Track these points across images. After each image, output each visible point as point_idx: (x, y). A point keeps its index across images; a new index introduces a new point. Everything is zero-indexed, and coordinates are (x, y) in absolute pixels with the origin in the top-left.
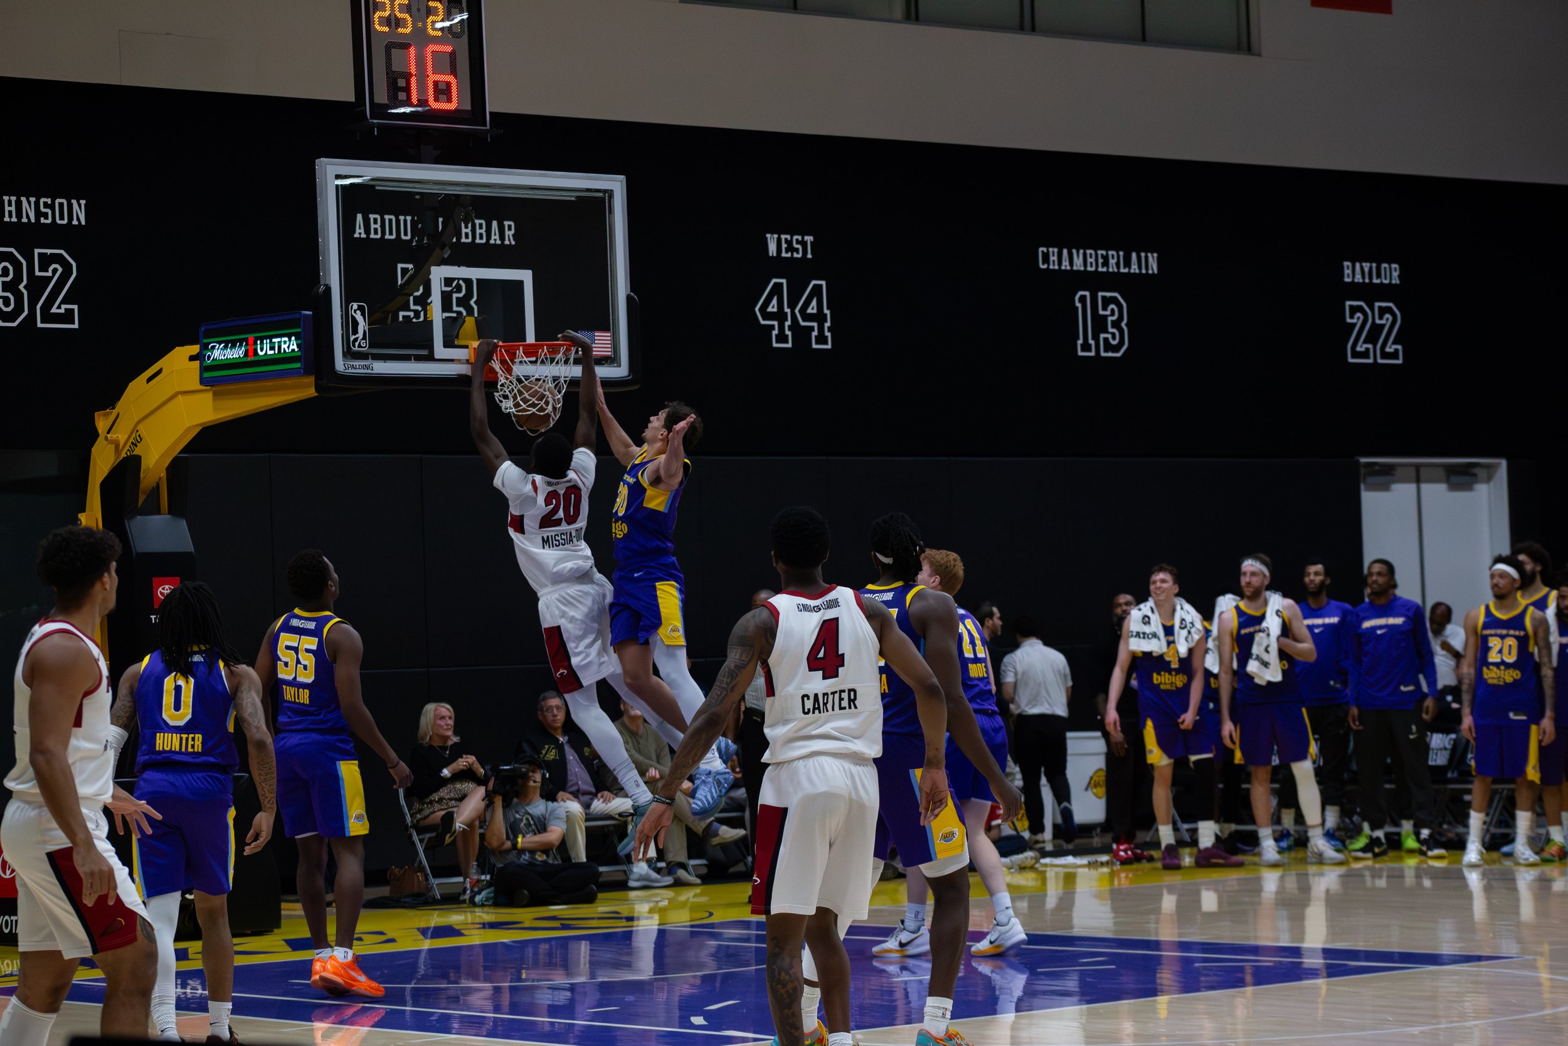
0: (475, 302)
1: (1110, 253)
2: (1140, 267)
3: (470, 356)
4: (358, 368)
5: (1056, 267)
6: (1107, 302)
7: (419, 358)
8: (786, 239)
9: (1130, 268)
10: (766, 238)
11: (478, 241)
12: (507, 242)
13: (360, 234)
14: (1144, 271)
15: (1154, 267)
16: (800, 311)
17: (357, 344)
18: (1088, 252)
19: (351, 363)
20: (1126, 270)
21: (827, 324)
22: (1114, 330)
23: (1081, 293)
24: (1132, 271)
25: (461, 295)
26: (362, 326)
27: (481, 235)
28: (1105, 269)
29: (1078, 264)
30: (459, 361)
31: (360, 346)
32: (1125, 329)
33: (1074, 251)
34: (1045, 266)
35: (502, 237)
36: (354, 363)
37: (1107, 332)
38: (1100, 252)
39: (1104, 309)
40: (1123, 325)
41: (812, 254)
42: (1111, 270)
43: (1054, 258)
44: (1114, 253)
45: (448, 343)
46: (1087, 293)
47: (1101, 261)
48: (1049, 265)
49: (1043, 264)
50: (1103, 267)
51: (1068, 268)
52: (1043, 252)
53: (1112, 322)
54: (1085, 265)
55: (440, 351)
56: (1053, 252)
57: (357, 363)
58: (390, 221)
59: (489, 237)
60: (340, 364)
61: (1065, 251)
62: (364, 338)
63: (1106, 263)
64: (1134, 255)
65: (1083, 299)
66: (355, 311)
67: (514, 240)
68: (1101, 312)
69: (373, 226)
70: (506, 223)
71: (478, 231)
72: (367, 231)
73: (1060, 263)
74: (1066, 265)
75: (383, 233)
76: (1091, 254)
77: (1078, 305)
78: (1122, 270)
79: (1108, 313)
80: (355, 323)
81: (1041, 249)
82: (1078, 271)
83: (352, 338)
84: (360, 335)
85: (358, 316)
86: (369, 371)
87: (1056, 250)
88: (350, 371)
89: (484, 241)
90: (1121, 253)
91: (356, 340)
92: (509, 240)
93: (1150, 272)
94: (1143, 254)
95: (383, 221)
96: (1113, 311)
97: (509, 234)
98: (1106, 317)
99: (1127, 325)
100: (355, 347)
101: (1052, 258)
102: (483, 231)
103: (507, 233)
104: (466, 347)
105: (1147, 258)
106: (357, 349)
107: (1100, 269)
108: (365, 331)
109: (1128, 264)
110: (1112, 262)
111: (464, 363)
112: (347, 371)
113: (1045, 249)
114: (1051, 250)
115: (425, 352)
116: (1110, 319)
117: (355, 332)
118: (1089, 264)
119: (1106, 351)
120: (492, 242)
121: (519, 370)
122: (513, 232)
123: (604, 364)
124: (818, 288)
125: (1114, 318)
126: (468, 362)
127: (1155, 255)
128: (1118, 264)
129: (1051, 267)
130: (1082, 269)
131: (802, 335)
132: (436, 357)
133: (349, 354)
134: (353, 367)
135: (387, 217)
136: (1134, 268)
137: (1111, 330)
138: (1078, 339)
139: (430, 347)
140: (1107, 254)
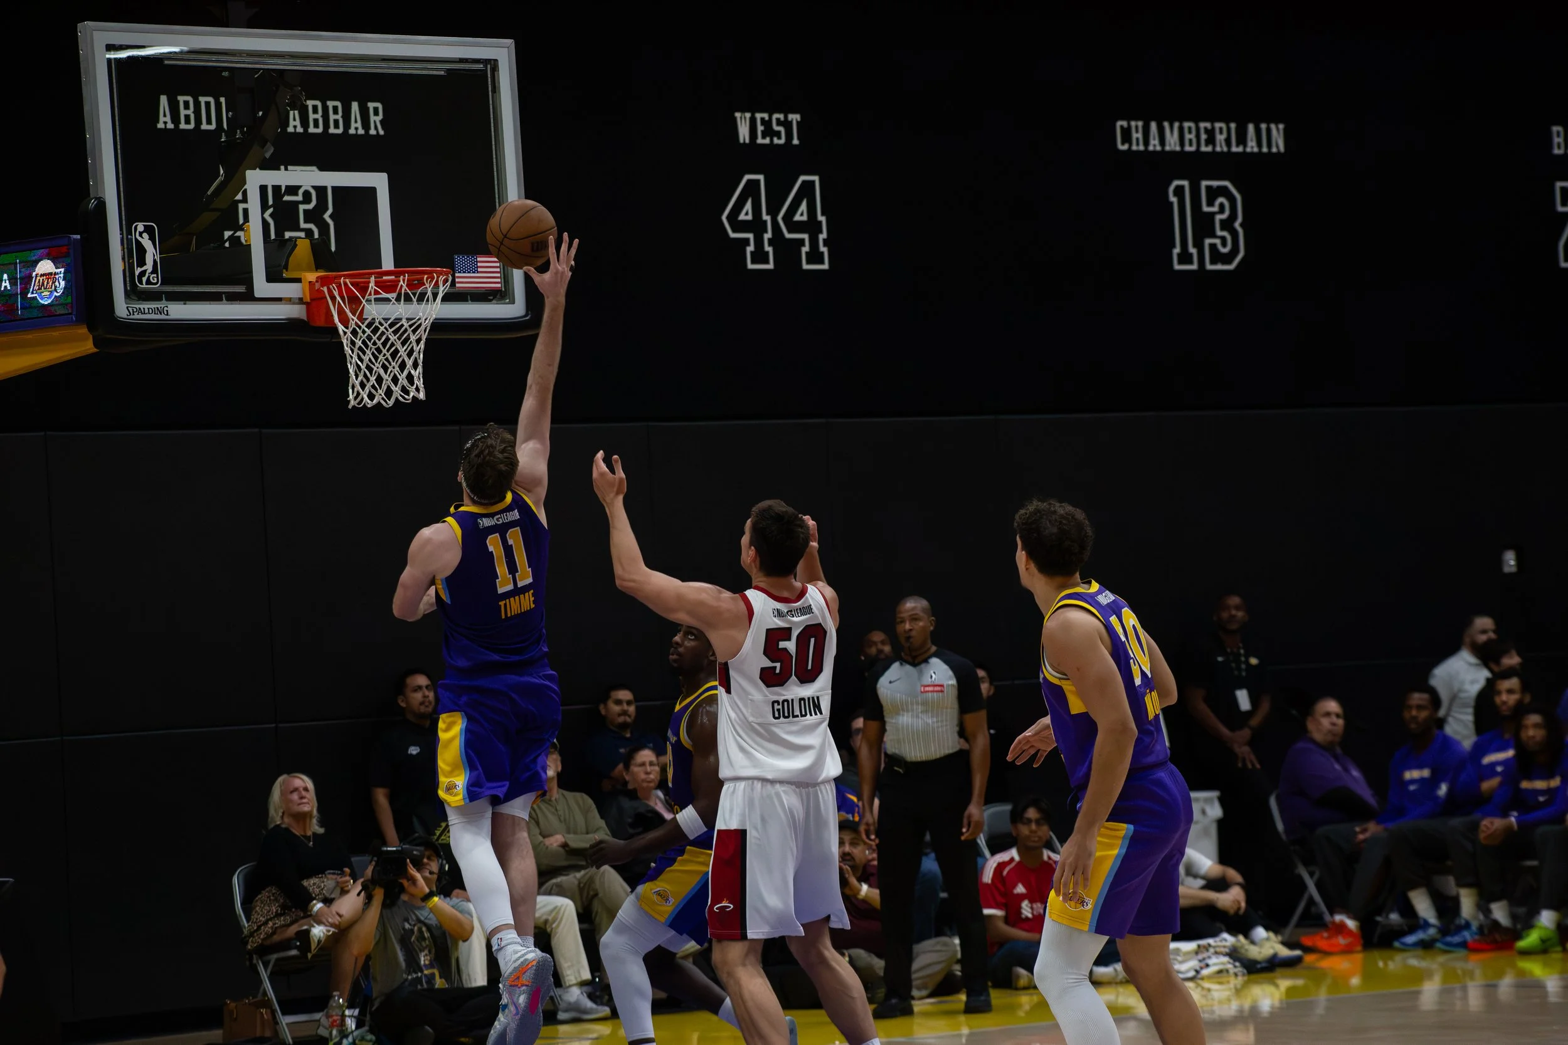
0: (331, 216)
1: (1218, 125)
2: (1259, 145)
3: (304, 293)
4: (148, 311)
5: (1142, 148)
6: (1213, 194)
7: (233, 298)
8: (762, 119)
9: (1245, 146)
10: (735, 119)
11: (332, 130)
12: (373, 132)
13: (165, 123)
14: (1265, 150)
15: (1279, 143)
16: (784, 218)
17: (144, 279)
18: (1186, 125)
19: (138, 306)
20: (1240, 149)
21: (823, 236)
22: (1225, 234)
23: (1176, 183)
24: (1248, 150)
25: (310, 206)
26: (151, 254)
27: (336, 122)
28: (1209, 149)
29: (1172, 143)
30: (289, 301)
31: (148, 282)
32: (1240, 231)
33: (1166, 124)
34: (1125, 147)
35: (366, 124)
36: (142, 306)
37: (1214, 236)
38: (1202, 125)
39: (1210, 203)
40: (1237, 225)
41: (799, 138)
42: (1218, 149)
43: (1137, 135)
44: (1223, 125)
45: (273, 276)
46: (1185, 183)
47: (1204, 137)
48: (1131, 145)
49: (1123, 144)
50: (1207, 145)
51: (1158, 148)
52: (1122, 127)
53: (1222, 221)
54: (1182, 144)
55: (261, 286)
56: (1137, 127)
57: (145, 306)
58: (208, 104)
59: (347, 125)
60: (122, 308)
61: (1153, 126)
62: (154, 271)
63: (1211, 140)
64: (1251, 128)
65: (1179, 191)
66: (141, 234)
67: (383, 128)
68: (1206, 209)
69: (183, 112)
70: (371, 105)
71: (332, 117)
72: (175, 119)
73: (1146, 143)
74: (1154, 144)
75: (198, 121)
76: (1190, 128)
77: (1173, 199)
78: (1234, 149)
79: (1215, 209)
80: (142, 251)
81: (1119, 123)
82: (1173, 153)
83: (138, 271)
84: (149, 267)
85: (146, 241)
86: (163, 317)
87: (1140, 124)
88: (136, 316)
89: (340, 131)
90: (1233, 126)
91: (143, 273)
92: (376, 128)
93: (1274, 150)
94: (1263, 126)
95: (197, 105)
96: (1222, 206)
97: (375, 119)
98: (1213, 214)
99: (1242, 225)
100: (142, 284)
101: (1135, 135)
102: (339, 117)
103: (373, 118)
104: (298, 280)
105: (1269, 131)
106: (145, 286)
107: (1204, 149)
108: (155, 262)
109: (1242, 140)
110: (1220, 138)
111: (294, 304)
112: (132, 317)
113: (1124, 123)
114: (1133, 123)
115: (241, 289)
116: (1218, 217)
117: (142, 262)
118: (1187, 142)
119: (1213, 262)
120: (352, 131)
121: (373, 311)
122: (380, 117)
123: (490, 301)
124: (808, 187)
125: (1224, 216)
126: (301, 301)
127: (1281, 126)
128: (1228, 141)
129: (1134, 148)
130: (1178, 148)
131: (787, 251)
132: (257, 294)
133: (134, 293)
134: (140, 311)
135: (203, 100)
136: (1252, 146)
137: (1219, 233)
138: (1174, 246)
139: (249, 282)
140: (1213, 129)
